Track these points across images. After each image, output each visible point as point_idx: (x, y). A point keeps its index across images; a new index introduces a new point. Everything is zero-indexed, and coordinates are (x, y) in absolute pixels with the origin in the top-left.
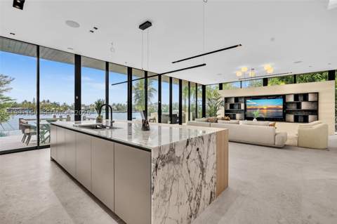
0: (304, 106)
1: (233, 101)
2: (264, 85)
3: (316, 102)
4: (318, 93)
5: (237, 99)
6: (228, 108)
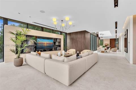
3: (60, 42)
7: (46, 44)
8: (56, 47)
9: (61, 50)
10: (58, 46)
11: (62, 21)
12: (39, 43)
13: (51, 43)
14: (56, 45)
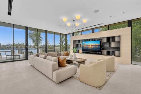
0: (113, 45)
8: (113, 50)
11: (74, 20)
13: (97, 45)
14: (112, 48)
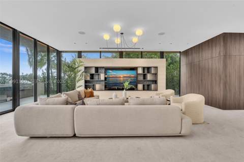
0: (149, 77)
1: (93, 71)
2: (120, 58)
3: (156, 74)
4: (157, 67)
5: (97, 69)
6: (88, 79)
7: (122, 79)
9: (157, 90)
10: (152, 81)
11: (122, 33)
12: (111, 76)
14: (148, 81)
